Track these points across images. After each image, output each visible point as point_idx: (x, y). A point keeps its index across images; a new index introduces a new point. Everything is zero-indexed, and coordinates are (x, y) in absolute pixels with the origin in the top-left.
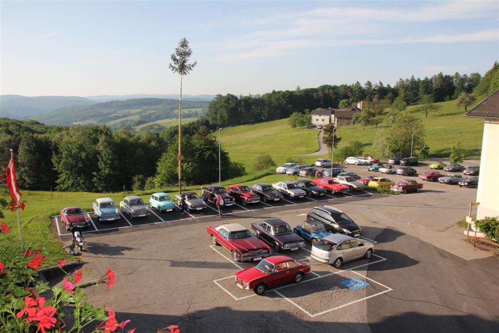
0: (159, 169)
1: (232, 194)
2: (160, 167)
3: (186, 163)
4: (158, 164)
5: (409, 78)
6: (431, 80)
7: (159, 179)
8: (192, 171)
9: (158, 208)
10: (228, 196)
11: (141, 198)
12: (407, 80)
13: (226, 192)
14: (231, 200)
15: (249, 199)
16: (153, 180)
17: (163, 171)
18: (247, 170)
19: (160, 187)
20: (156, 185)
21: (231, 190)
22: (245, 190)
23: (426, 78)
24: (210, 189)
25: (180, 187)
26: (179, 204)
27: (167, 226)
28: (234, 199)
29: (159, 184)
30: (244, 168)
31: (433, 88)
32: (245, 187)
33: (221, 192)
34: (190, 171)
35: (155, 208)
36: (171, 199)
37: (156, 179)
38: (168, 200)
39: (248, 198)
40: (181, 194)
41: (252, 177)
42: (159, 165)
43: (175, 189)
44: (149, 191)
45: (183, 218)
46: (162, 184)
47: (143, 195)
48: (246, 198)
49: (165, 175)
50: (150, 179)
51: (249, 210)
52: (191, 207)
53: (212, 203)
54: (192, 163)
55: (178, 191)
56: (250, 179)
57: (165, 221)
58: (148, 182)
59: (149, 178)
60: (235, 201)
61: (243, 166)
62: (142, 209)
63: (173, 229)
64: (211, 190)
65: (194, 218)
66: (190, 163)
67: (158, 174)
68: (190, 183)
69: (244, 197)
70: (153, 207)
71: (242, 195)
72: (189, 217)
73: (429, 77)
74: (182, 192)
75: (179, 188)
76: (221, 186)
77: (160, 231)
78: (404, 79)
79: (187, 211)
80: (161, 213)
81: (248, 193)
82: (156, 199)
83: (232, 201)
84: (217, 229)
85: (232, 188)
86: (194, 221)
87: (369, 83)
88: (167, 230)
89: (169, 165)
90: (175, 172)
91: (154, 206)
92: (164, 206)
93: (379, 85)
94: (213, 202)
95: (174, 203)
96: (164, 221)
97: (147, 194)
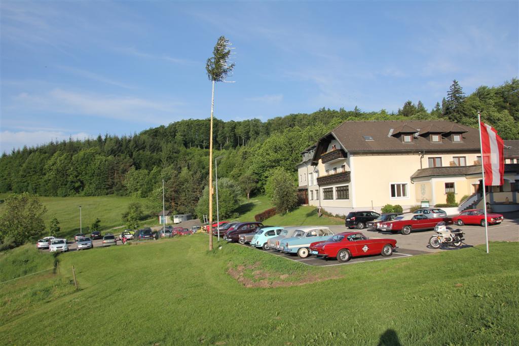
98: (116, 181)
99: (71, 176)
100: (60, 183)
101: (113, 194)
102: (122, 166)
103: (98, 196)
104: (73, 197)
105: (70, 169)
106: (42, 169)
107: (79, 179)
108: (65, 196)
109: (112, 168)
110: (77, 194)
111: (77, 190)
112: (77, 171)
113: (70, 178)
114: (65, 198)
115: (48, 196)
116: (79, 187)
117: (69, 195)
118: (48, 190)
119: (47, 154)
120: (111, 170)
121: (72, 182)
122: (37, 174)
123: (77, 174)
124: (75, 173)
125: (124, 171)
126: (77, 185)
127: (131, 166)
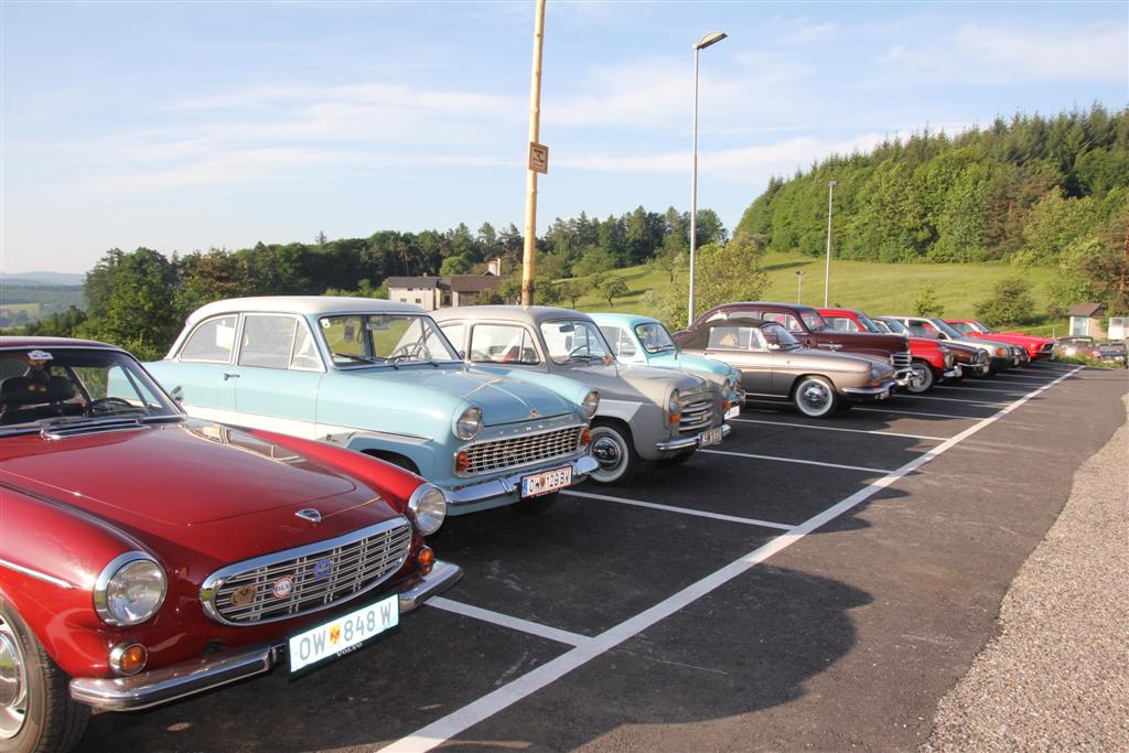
5: (577, 217)
6: (621, 222)
12: (572, 221)
23: (612, 217)
31: (628, 239)
73: (618, 216)
78: (566, 219)
87: (488, 229)
93: (510, 232)
98: (1008, 227)
99: (910, 215)
100: (886, 231)
101: (998, 258)
102: (1026, 189)
103: (965, 262)
104: (911, 262)
105: (907, 199)
106: (852, 200)
107: (927, 224)
108: (894, 261)
109: (1003, 196)
110: (920, 258)
111: (921, 248)
112: (923, 204)
113: (910, 221)
114: (892, 265)
115: (861, 259)
116: (926, 242)
117: (902, 259)
118: (860, 247)
119: (868, 168)
120: (1000, 199)
121: (911, 230)
122: (844, 212)
123: (922, 211)
124: (919, 209)
125: (1031, 200)
126: (922, 235)
127: (1050, 188)
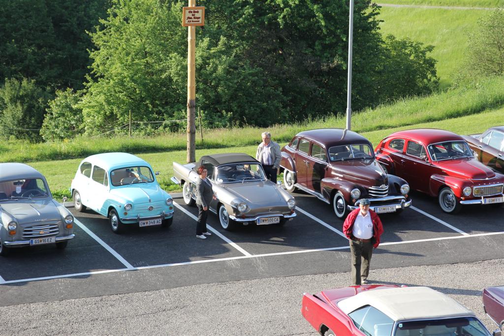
0: (98, 61)
1: (394, 166)
2: (103, 52)
3: (206, 40)
4: (97, 37)
7: (101, 98)
8: (228, 72)
9: (105, 214)
10: (381, 172)
11: (40, 171)
13: (372, 158)
14: (395, 189)
15: (467, 191)
16: (76, 101)
17: (116, 68)
18: (443, 72)
19: (101, 128)
20: (88, 120)
21: (392, 151)
22: (452, 153)
24: (312, 144)
25: (192, 133)
26: (187, 201)
27: (143, 287)
28: (405, 188)
29: (99, 119)
30: (431, 63)
32: (448, 141)
33: (352, 156)
34: (220, 69)
35: (91, 212)
36: (158, 179)
37: (85, 99)
38: (144, 181)
39: (465, 184)
40: (192, 160)
41: (469, 99)
42: (99, 42)
43: (167, 139)
44: (64, 146)
45: (203, 254)
46: (111, 118)
47: (42, 158)
48: (456, 186)
49: (121, 83)
50: (62, 98)
51: (466, 235)
52: (236, 210)
53: (316, 200)
54: (229, 37)
55: (185, 148)
56: (463, 106)
57: (134, 264)
58: (55, 110)
59: (60, 93)
60: (411, 195)
61: (428, 55)
62: (43, 215)
63: (164, 297)
64: (312, 148)
65: (248, 255)
66: (223, 39)
67: (96, 80)
68: (221, 116)
69: (447, 180)
70: (84, 209)
71: (440, 172)
72: (226, 250)
74: (200, 154)
75: (188, 137)
76: (352, 134)
77: (115, 306)
79: (218, 226)
80: (117, 232)
81: (462, 164)
82: (98, 175)
83: (399, 193)
84: (347, 305)
85: (398, 142)
86: (247, 271)
88: (141, 300)
89: (137, 43)
90: (163, 71)
91: (89, 205)
92: (130, 205)
94: (321, 197)
95: (168, 195)
96: (130, 267)
97: (56, 156)
